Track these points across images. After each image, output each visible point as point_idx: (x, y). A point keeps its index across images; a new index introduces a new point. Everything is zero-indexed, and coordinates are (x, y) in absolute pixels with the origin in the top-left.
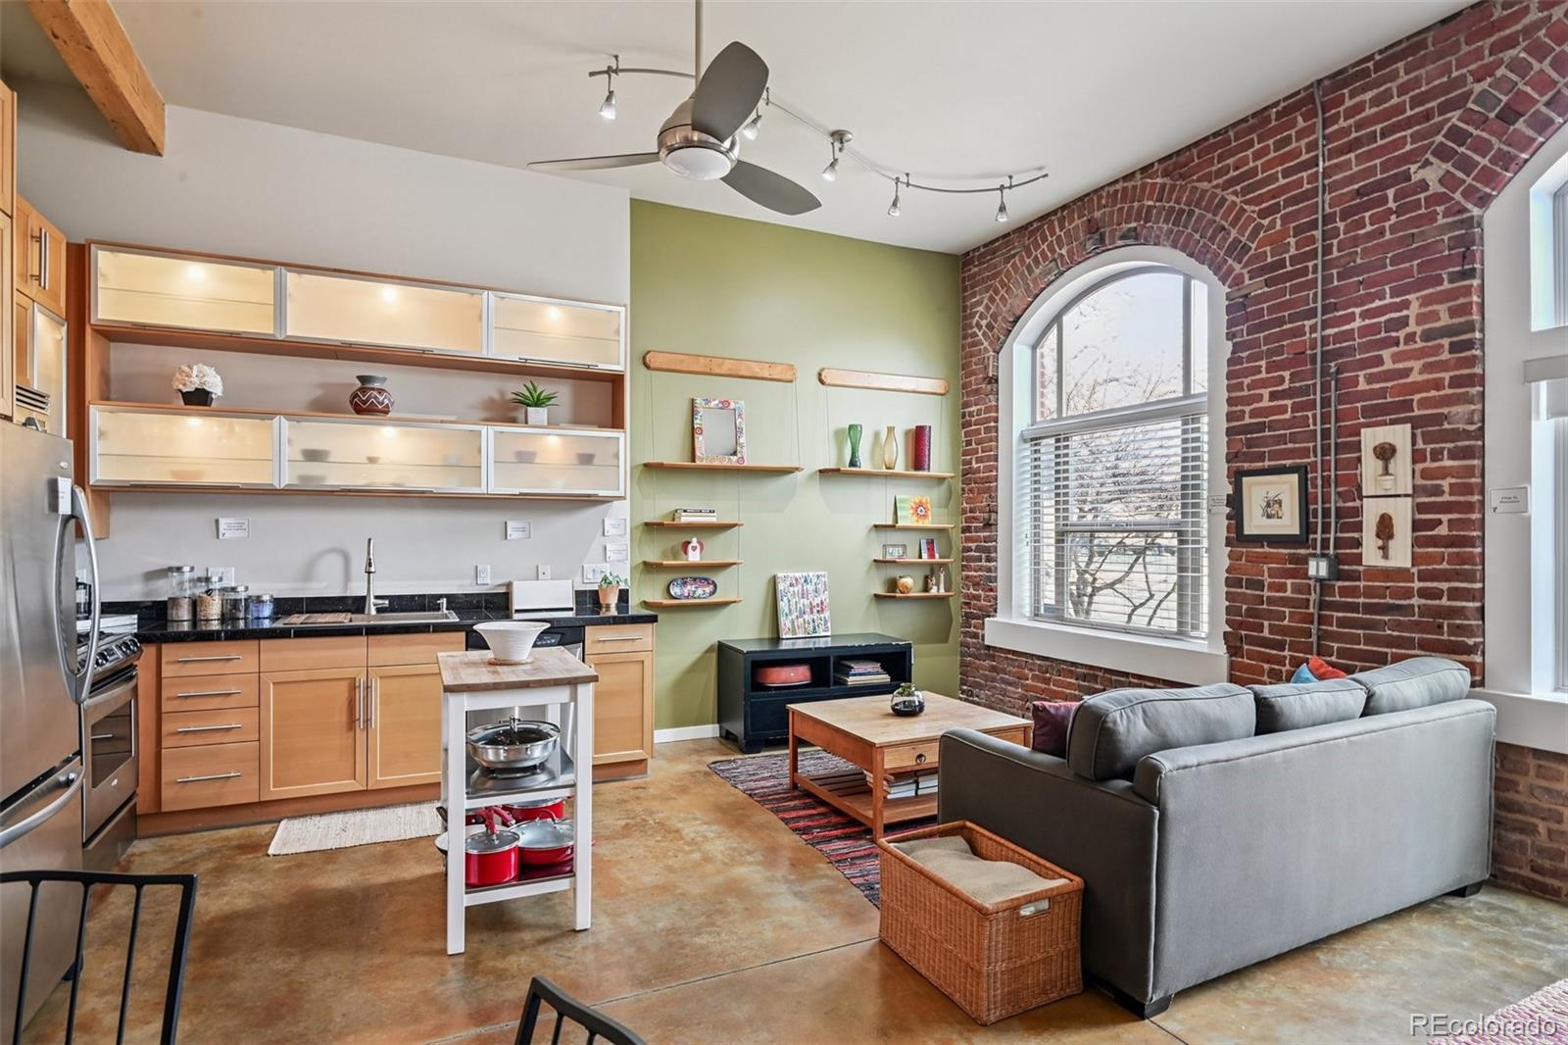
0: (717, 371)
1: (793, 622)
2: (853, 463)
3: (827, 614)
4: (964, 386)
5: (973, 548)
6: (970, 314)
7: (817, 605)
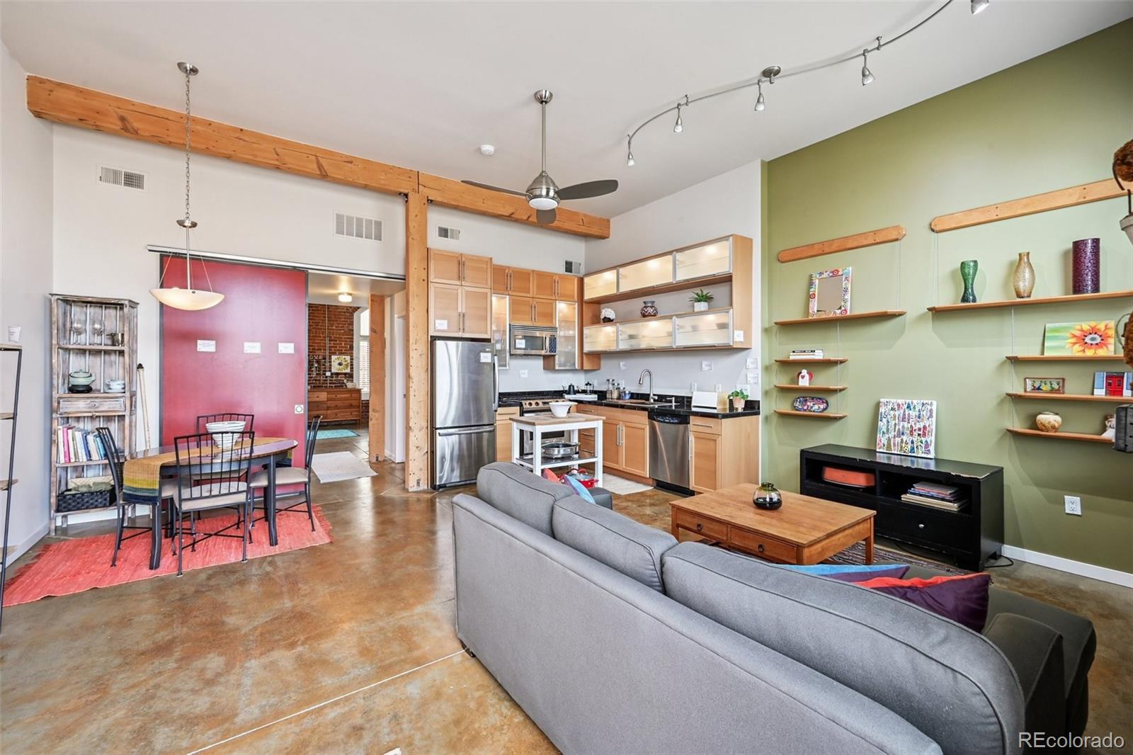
0: (828, 251)
1: (889, 440)
3: (929, 439)
7: (919, 429)
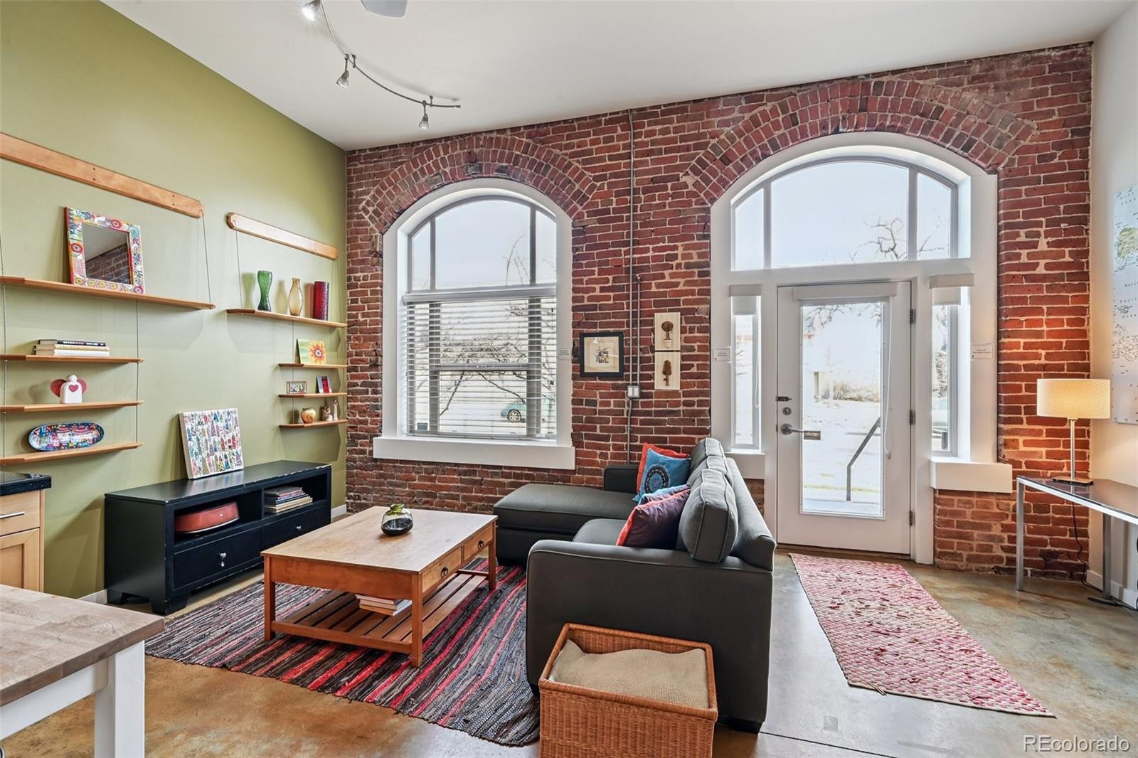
0: (103, 183)
1: (203, 460)
2: (263, 306)
3: (239, 449)
4: (349, 256)
5: (359, 384)
6: (355, 200)
7: (229, 441)
